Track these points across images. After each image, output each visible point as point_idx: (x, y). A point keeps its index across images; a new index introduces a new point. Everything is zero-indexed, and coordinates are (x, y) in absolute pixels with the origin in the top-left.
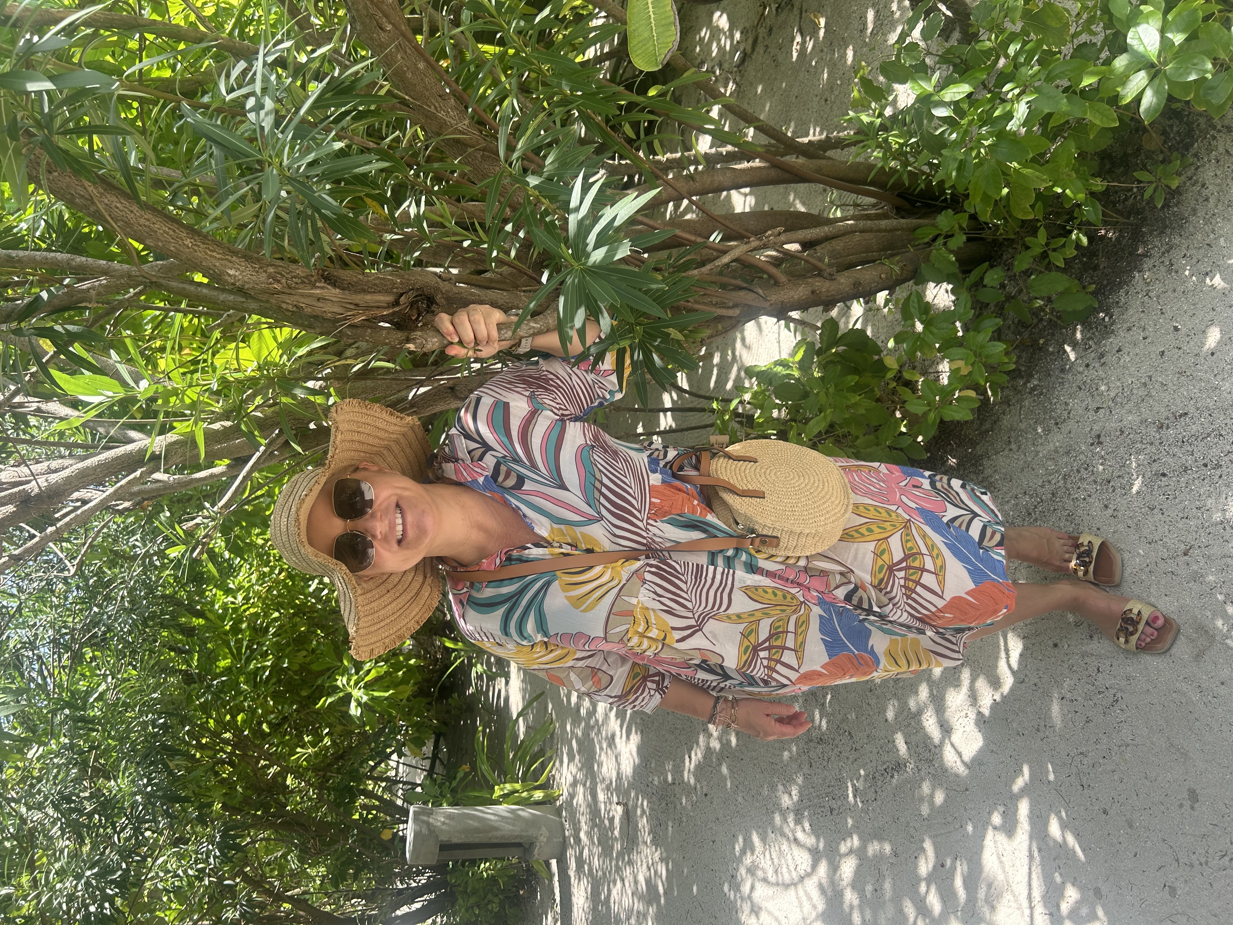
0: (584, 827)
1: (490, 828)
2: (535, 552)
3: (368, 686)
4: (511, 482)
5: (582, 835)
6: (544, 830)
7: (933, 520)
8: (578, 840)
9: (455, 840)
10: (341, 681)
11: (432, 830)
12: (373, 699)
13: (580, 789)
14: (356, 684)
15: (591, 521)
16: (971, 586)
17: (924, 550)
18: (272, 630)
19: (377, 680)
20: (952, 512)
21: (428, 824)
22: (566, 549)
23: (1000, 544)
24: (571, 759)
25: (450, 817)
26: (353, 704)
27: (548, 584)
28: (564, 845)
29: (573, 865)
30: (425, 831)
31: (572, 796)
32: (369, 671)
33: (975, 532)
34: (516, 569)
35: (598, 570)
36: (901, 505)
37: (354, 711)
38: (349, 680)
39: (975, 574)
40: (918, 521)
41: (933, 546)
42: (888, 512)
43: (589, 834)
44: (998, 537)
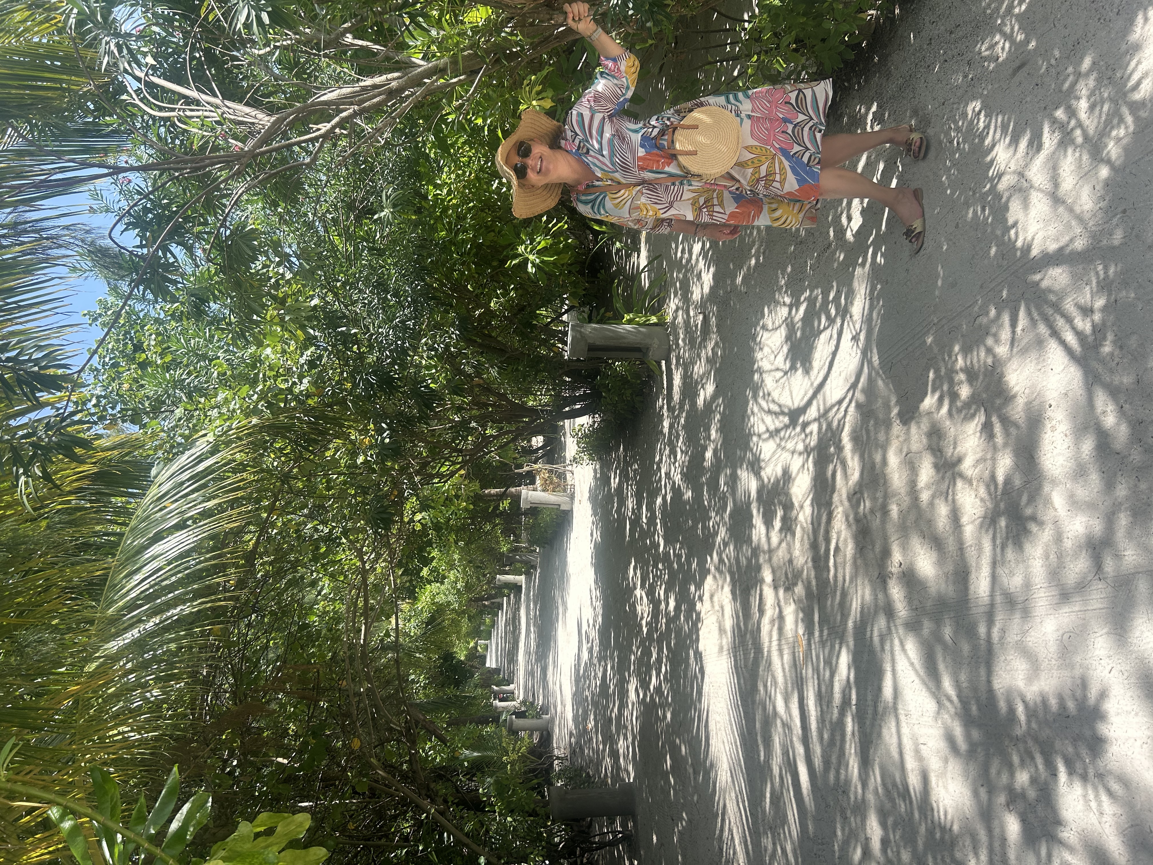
0: (682, 336)
1: (619, 336)
2: (597, 183)
3: (540, 253)
4: (585, 151)
5: (680, 342)
6: (656, 340)
7: (785, 153)
8: (677, 345)
9: (598, 343)
10: (521, 249)
11: (583, 336)
12: (542, 262)
13: (680, 313)
14: (531, 251)
15: (614, 172)
16: (797, 187)
17: (777, 171)
18: (469, 216)
19: (545, 248)
20: (797, 148)
21: (581, 332)
22: (609, 182)
23: (818, 163)
24: (675, 296)
25: (595, 329)
26: (530, 265)
27: (605, 197)
28: (669, 350)
29: (674, 361)
30: (578, 336)
31: (675, 318)
32: (539, 243)
33: (805, 159)
34: (592, 190)
35: (622, 192)
36: (773, 146)
37: (530, 269)
38: (526, 249)
39: (801, 181)
40: (780, 155)
41: (784, 168)
42: (766, 149)
43: (684, 340)
44: (817, 160)
